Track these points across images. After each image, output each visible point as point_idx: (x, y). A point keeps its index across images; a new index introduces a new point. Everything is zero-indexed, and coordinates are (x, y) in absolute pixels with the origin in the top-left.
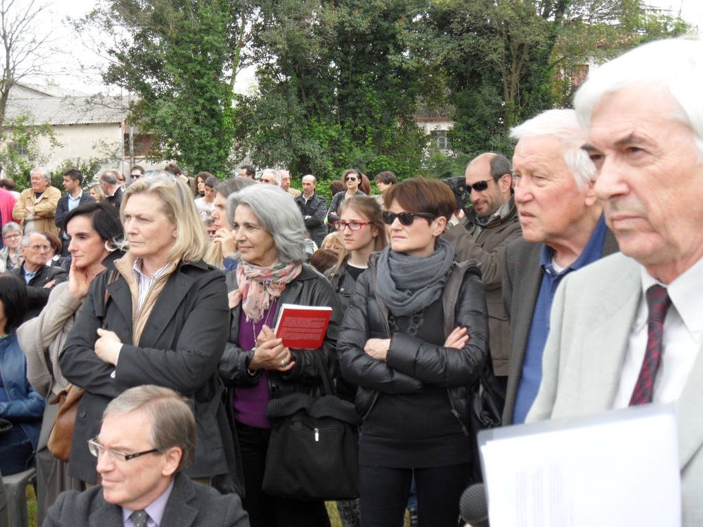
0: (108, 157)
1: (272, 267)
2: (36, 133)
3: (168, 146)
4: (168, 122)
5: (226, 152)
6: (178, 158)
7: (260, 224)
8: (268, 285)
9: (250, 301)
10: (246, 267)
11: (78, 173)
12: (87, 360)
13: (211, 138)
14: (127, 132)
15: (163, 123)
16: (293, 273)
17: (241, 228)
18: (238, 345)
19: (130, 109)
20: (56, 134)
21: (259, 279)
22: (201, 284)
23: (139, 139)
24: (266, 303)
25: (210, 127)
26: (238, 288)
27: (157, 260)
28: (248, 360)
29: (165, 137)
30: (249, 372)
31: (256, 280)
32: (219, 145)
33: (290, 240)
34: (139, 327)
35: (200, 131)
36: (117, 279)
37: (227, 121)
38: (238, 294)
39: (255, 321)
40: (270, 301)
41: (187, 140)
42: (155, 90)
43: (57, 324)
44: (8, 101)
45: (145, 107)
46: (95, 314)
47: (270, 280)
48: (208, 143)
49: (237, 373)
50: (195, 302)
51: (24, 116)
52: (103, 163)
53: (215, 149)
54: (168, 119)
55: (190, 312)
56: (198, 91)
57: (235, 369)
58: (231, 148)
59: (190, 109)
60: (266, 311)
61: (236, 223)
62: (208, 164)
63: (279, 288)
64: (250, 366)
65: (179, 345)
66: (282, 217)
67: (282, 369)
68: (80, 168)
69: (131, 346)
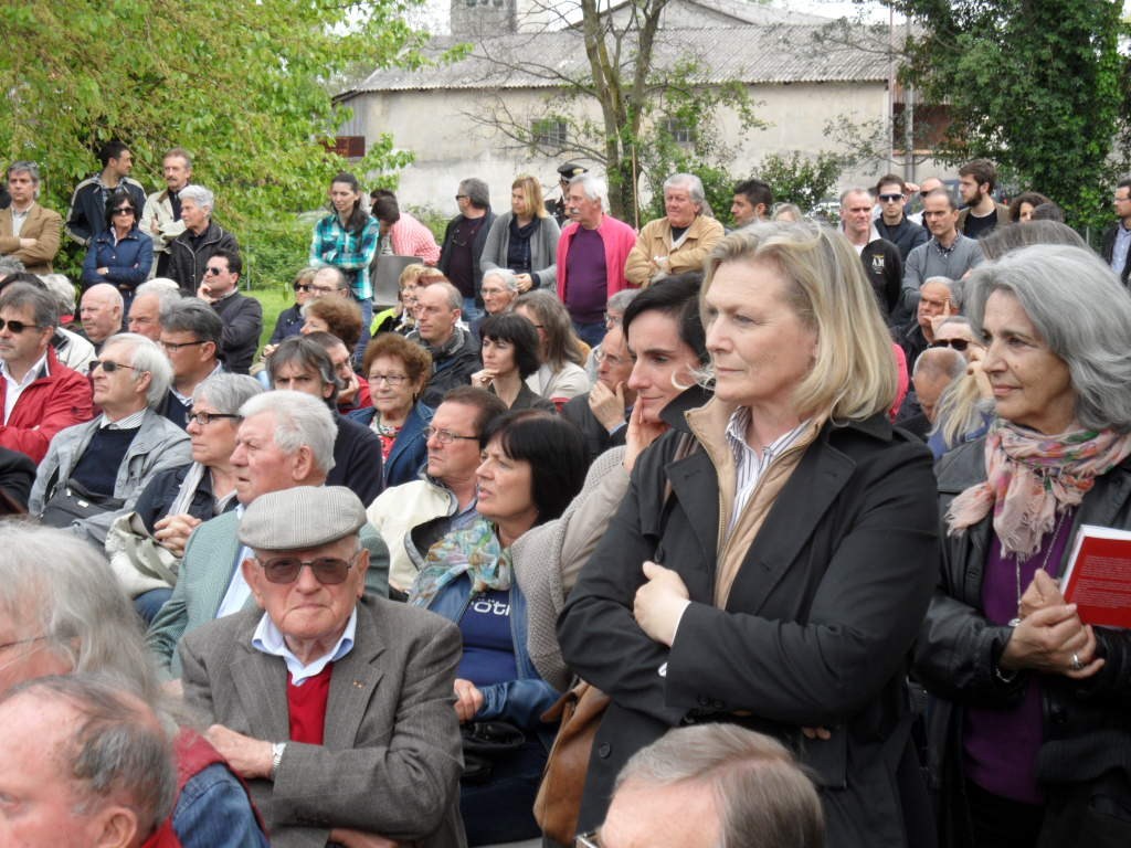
0: (855, 151)
1: (1064, 436)
2: (713, 100)
3: (981, 131)
4: (982, 80)
5: (1101, 146)
6: (1000, 155)
7: (1037, 337)
8: (1055, 476)
9: (1011, 512)
10: (1007, 433)
11: (764, 189)
12: (617, 631)
13: (1072, 116)
14: (901, 101)
15: (970, 82)
16: (1111, 453)
17: (997, 342)
18: (980, 611)
19: (905, 52)
20: (752, 102)
21: (1033, 460)
22: (875, 473)
23: (922, 113)
24: (1047, 518)
25: (1071, 94)
26: (987, 479)
27: (775, 410)
28: (998, 648)
29: (977, 113)
30: (999, 674)
31: (1029, 466)
32: (1088, 132)
33: (1108, 377)
34: (730, 564)
35: (1047, 100)
36: (693, 451)
37: (1106, 80)
38: (985, 492)
39: (1021, 558)
40: (1057, 515)
41: (1021, 121)
42: (957, 13)
43: (592, 542)
44: (657, 33)
45: (935, 48)
46: (640, 531)
47: (1057, 465)
48: (1064, 127)
49: (971, 675)
50: (856, 515)
51: (688, 65)
52: (844, 163)
53: (1079, 139)
54: (982, 75)
55: (844, 536)
56: (1046, 16)
57: (968, 666)
58: (1113, 138)
59: (1028, 54)
60: (1046, 537)
61: (985, 331)
62: (1062, 170)
63: (1078, 486)
64: (1003, 661)
65: (814, 612)
66: (1089, 322)
67: (1073, 674)
68: (798, 174)
69: (706, 607)
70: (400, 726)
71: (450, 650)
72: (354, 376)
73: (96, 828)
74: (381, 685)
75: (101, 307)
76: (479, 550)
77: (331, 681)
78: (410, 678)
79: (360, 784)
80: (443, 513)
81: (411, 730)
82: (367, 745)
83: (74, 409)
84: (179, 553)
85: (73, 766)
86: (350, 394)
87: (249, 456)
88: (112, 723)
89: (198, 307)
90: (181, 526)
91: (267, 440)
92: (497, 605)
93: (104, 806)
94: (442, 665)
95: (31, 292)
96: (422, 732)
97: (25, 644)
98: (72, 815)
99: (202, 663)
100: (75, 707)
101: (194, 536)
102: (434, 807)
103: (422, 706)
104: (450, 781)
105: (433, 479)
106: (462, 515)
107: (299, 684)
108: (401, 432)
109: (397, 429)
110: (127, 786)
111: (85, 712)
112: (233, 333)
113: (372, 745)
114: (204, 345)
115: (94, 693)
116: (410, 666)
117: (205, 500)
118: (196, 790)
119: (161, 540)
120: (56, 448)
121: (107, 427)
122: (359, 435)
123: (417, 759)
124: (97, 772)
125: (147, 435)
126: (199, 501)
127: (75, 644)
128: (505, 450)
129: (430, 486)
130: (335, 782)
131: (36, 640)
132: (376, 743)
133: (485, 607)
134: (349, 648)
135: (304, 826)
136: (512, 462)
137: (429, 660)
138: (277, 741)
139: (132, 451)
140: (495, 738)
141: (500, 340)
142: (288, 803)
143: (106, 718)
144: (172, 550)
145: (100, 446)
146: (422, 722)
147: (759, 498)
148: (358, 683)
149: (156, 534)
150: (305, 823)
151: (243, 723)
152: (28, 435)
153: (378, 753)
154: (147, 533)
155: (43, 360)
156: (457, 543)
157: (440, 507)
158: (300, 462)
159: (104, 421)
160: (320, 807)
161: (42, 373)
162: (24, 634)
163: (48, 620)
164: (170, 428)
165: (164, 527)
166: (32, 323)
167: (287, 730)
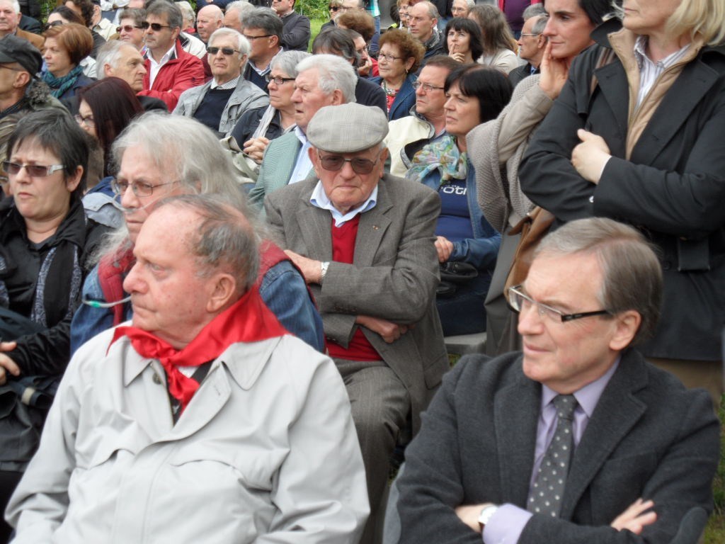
12: (560, 172)
55: (706, 121)
69: (620, 160)
70: (401, 254)
71: (433, 208)
72: (369, 58)
73: (211, 287)
74: (390, 229)
75: (210, 21)
76: (446, 154)
77: (359, 225)
78: (407, 225)
79: (376, 289)
80: (425, 136)
81: (408, 256)
82: (380, 265)
83: (193, 79)
84: (260, 161)
85: (196, 247)
86: (367, 68)
87: (303, 96)
88: (221, 223)
89: (266, 13)
90: (260, 144)
91: (314, 86)
92: (458, 188)
93: (215, 273)
94: (428, 217)
95: (166, 5)
96: (415, 258)
97: (168, 186)
98: (196, 278)
99: (279, 212)
100: (197, 213)
101: (267, 150)
102: (421, 304)
103: (415, 242)
104: (431, 287)
105: (419, 115)
106: (438, 138)
107: (340, 226)
108: (399, 92)
109: (396, 91)
110: (229, 261)
111: (204, 216)
112: (291, 37)
113: (383, 265)
114: (271, 37)
115: (210, 205)
116: (408, 217)
117: (275, 130)
118: (273, 276)
119: (248, 153)
120: (182, 101)
121: (215, 88)
122: (372, 89)
123: (411, 274)
124: (211, 251)
125: (240, 93)
126: (272, 130)
127: (198, 185)
128: (462, 91)
129: (417, 120)
130: (360, 287)
131: (175, 182)
132: (386, 264)
133: (450, 190)
134: (373, 206)
135: (340, 313)
136: (467, 98)
137: (420, 214)
138: (324, 260)
139: (231, 102)
140: (459, 272)
141: (462, 31)
142: (330, 299)
143: (216, 219)
144: (255, 160)
145: (210, 100)
146: (415, 251)
147: (654, 93)
148: (376, 226)
149: (245, 150)
150: (341, 311)
151: (304, 250)
152: (165, 95)
153: (386, 270)
154: (239, 149)
155: (173, 48)
156: (431, 150)
157: (424, 133)
158: (334, 99)
159: (214, 84)
160: (350, 302)
161: (173, 56)
162: (167, 179)
163: (181, 171)
164: (255, 89)
165: (249, 145)
166: (166, 24)
167: (331, 254)
